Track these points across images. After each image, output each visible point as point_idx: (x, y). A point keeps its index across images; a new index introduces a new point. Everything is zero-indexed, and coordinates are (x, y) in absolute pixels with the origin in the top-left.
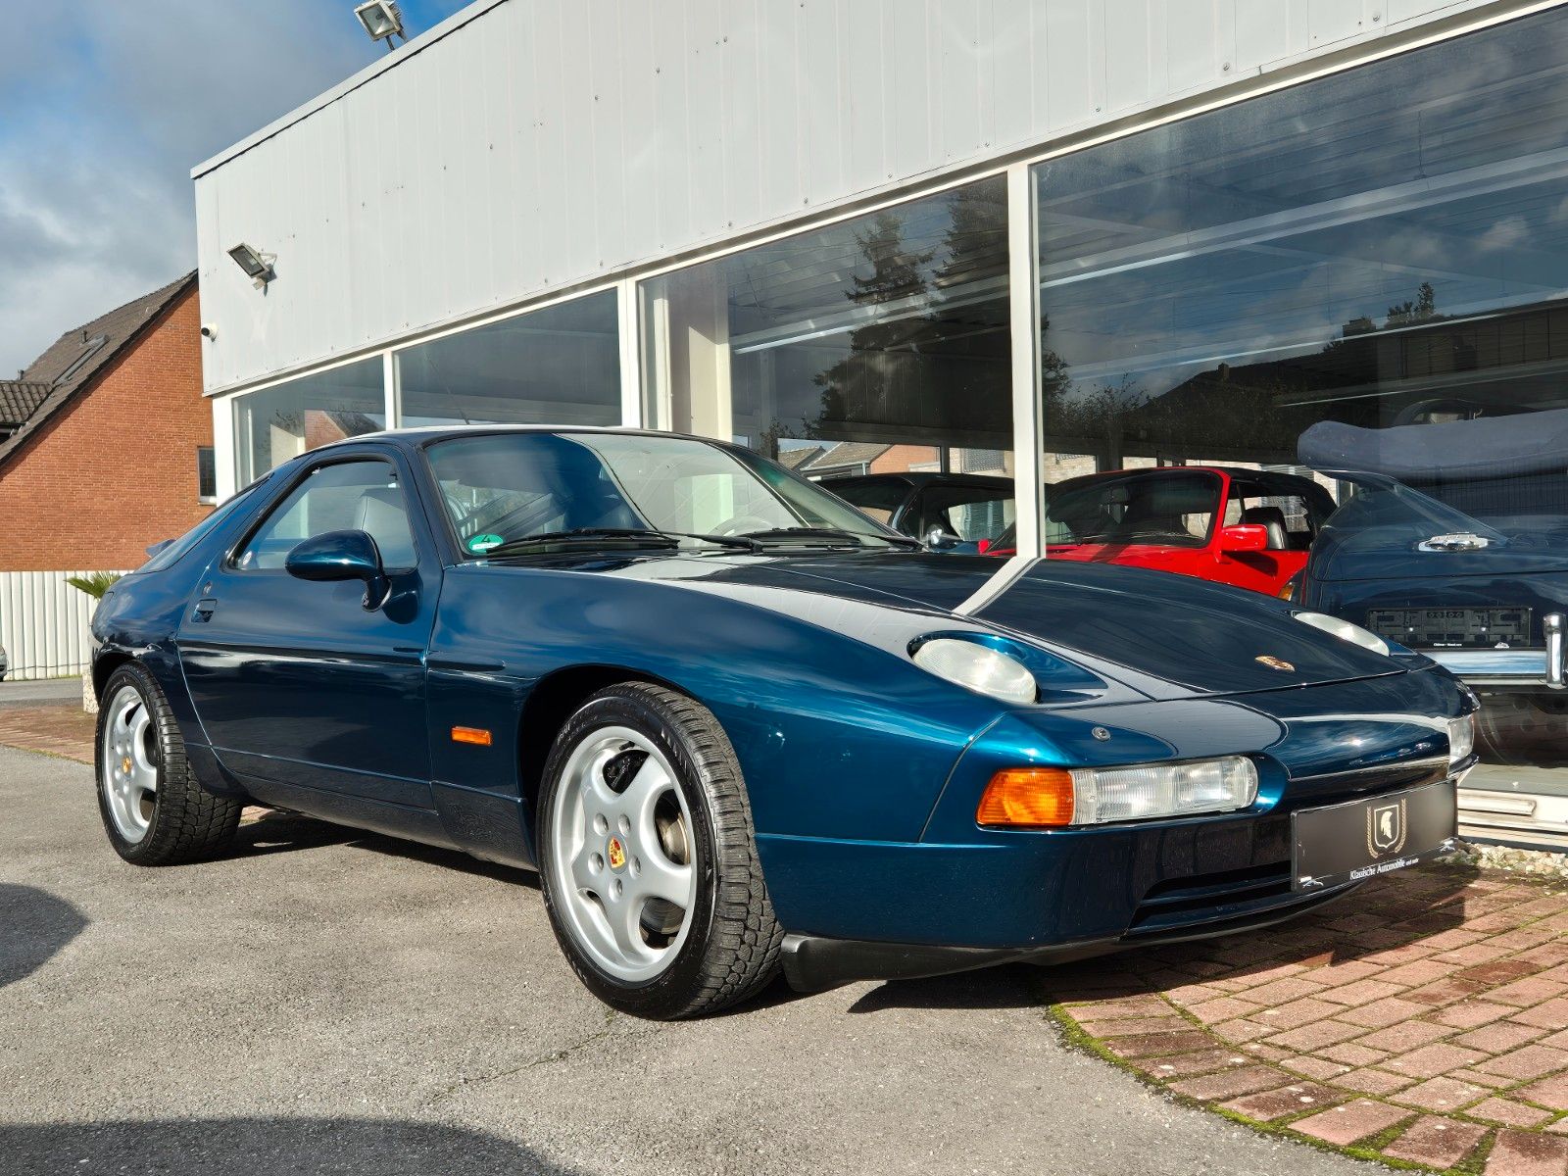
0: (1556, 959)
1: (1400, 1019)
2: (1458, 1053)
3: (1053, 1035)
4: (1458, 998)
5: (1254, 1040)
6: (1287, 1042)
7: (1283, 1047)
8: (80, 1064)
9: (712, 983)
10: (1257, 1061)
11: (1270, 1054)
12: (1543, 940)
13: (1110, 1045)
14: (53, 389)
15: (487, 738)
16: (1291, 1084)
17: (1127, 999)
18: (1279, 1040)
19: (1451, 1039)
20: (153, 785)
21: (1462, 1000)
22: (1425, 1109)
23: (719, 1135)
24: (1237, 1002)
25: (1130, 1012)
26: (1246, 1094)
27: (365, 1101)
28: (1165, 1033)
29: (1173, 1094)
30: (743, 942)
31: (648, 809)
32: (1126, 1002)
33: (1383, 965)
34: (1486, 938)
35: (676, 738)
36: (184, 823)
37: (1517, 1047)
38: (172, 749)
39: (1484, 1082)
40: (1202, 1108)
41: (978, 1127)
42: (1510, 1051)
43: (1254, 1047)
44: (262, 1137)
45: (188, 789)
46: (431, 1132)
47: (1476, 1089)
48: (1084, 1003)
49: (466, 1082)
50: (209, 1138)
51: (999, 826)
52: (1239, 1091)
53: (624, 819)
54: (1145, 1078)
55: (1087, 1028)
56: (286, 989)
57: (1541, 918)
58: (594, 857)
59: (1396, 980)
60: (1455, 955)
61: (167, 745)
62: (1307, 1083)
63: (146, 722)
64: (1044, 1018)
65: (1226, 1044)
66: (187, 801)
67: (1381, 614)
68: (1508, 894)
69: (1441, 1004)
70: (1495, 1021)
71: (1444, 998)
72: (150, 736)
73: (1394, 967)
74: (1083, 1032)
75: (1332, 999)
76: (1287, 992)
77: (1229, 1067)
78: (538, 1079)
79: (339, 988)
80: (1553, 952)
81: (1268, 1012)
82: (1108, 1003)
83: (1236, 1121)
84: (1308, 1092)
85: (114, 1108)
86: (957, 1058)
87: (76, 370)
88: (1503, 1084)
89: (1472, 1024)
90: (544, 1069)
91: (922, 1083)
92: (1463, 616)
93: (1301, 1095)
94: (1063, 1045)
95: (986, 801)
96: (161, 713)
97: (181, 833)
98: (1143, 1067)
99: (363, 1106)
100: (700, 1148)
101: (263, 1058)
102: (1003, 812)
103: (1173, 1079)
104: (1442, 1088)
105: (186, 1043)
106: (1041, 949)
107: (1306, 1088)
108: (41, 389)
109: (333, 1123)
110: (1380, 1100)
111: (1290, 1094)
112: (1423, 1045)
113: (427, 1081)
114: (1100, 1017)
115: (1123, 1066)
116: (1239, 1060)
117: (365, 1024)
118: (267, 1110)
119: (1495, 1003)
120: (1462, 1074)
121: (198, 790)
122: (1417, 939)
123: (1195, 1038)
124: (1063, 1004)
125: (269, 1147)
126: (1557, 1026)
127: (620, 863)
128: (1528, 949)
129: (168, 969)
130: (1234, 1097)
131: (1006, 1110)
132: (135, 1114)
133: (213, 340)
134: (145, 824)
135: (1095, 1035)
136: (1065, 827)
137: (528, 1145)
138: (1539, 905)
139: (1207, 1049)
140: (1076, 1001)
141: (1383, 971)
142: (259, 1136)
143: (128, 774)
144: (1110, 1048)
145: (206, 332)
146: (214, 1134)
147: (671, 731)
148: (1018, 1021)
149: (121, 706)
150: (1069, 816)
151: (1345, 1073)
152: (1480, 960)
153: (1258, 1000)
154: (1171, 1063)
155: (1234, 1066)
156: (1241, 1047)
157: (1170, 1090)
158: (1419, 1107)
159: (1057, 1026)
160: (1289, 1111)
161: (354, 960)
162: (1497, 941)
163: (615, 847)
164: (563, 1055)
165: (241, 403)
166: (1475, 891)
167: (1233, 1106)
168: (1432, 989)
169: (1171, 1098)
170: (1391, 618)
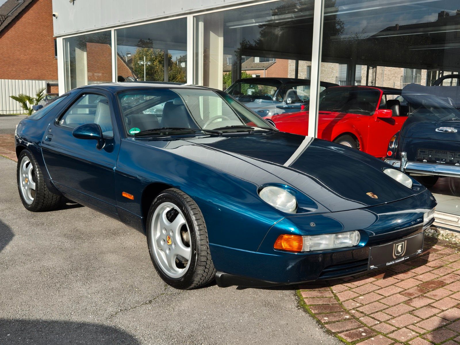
0: (452, 280)
1: (399, 303)
2: (413, 318)
3: (295, 302)
4: (418, 295)
5: (354, 309)
6: (363, 310)
7: (362, 312)
8: (9, 296)
9: (195, 282)
10: (353, 318)
11: (357, 315)
12: (449, 272)
13: (311, 308)
14: (7, 17)
15: (132, 198)
16: (360, 328)
17: (320, 289)
18: (360, 309)
19: (411, 312)
20: (34, 188)
21: (419, 296)
22: (397, 340)
23: (191, 337)
24: (352, 293)
25: (319, 295)
26: (347, 331)
27: (91, 317)
28: (328, 304)
29: (326, 329)
30: (205, 272)
31: (179, 229)
32: (320, 290)
33: (399, 280)
34: (432, 270)
35: (187, 210)
36: (44, 201)
37: (431, 317)
38: (40, 178)
39: (417, 331)
40: (333, 335)
41: (267, 339)
42: (428, 318)
43: (353, 311)
44: (60, 329)
45: (45, 191)
46: (109, 330)
47: (414, 333)
48: (307, 290)
49: (121, 311)
50: (45, 329)
51: (280, 250)
52: (345, 329)
53: (172, 231)
54: (319, 322)
55: (306, 300)
56: (71, 268)
57: (451, 263)
58: (163, 240)
59: (401, 287)
60: (421, 277)
61: (38, 177)
62: (366, 328)
63: (32, 169)
64: (294, 295)
65: (345, 310)
66: (45, 194)
67: (421, 150)
68: (444, 251)
69: (412, 297)
70: (427, 305)
71: (414, 295)
72: (33, 173)
73: (402, 280)
74: (304, 302)
75: (380, 293)
76: (368, 289)
77: (344, 319)
78: (142, 311)
79: (87, 269)
80: (451, 278)
81: (360, 297)
82: (314, 291)
83: (342, 341)
84: (365, 331)
85: (18, 314)
86: (265, 311)
87: (14, 11)
88: (422, 332)
89: (420, 306)
90: (144, 307)
91: (253, 320)
92: (446, 154)
93: (363, 332)
94: (297, 307)
95: (277, 243)
96: (36, 167)
97: (43, 203)
98: (319, 318)
99: (90, 319)
100: (185, 342)
101: (63, 297)
102: (282, 246)
103: (327, 323)
104: (404, 332)
105: (41, 289)
106: (291, 283)
107: (364, 330)
108: (3, 17)
109: (81, 324)
110: (385, 336)
111: (360, 331)
112: (402, 314)
113: (110, 310)
114: (310, 296)
115: (313, 316)
116: (348, 317)
117: (93, 285)
118: (62, 318)
119: (429, 298)
120: (411, 327)
121: (48, 191)
122: (412, 269)
123: (336, 307)
124: (301, 290)
125: (62, 333)
126: (444, 309)
127: (170, 243)
128: (444, 275)
129: (37, 257)
130: (343, 331)
131: (276, 333)
132: (24, 317)
133: (57, 18)
134: (33, 199)
135: (308, 304)
136: (300, 252)
137: (136, 337)
138: (452, 257)
139: (339, 312)
140: (305, 289)
141: (398, 282)
142: (59, 328)
143: (27, 183)
144: (311, 309)
145: (54, 15)
146: (46, 327)
147: (186, 208)
148: (286, 296)
149: (24, 161)
150: (301, 249)
151: (377, 324)
152: (428, 279)
153: (358, 292)
154: (328, 317)
155: (346, 319)
156: (350, 311)
157: (325, 327)
158: (396, 339)
159: (297, 298)
160: (358, 338)
161: (92, 257)
162: (435, 271)
163: (168, 238)
164: (150, 302)
165: (66, 40)
166: (435, 249)
167: (342, 335)
168: (411, 291)
169: (325, 331)
170: (424, 152)
